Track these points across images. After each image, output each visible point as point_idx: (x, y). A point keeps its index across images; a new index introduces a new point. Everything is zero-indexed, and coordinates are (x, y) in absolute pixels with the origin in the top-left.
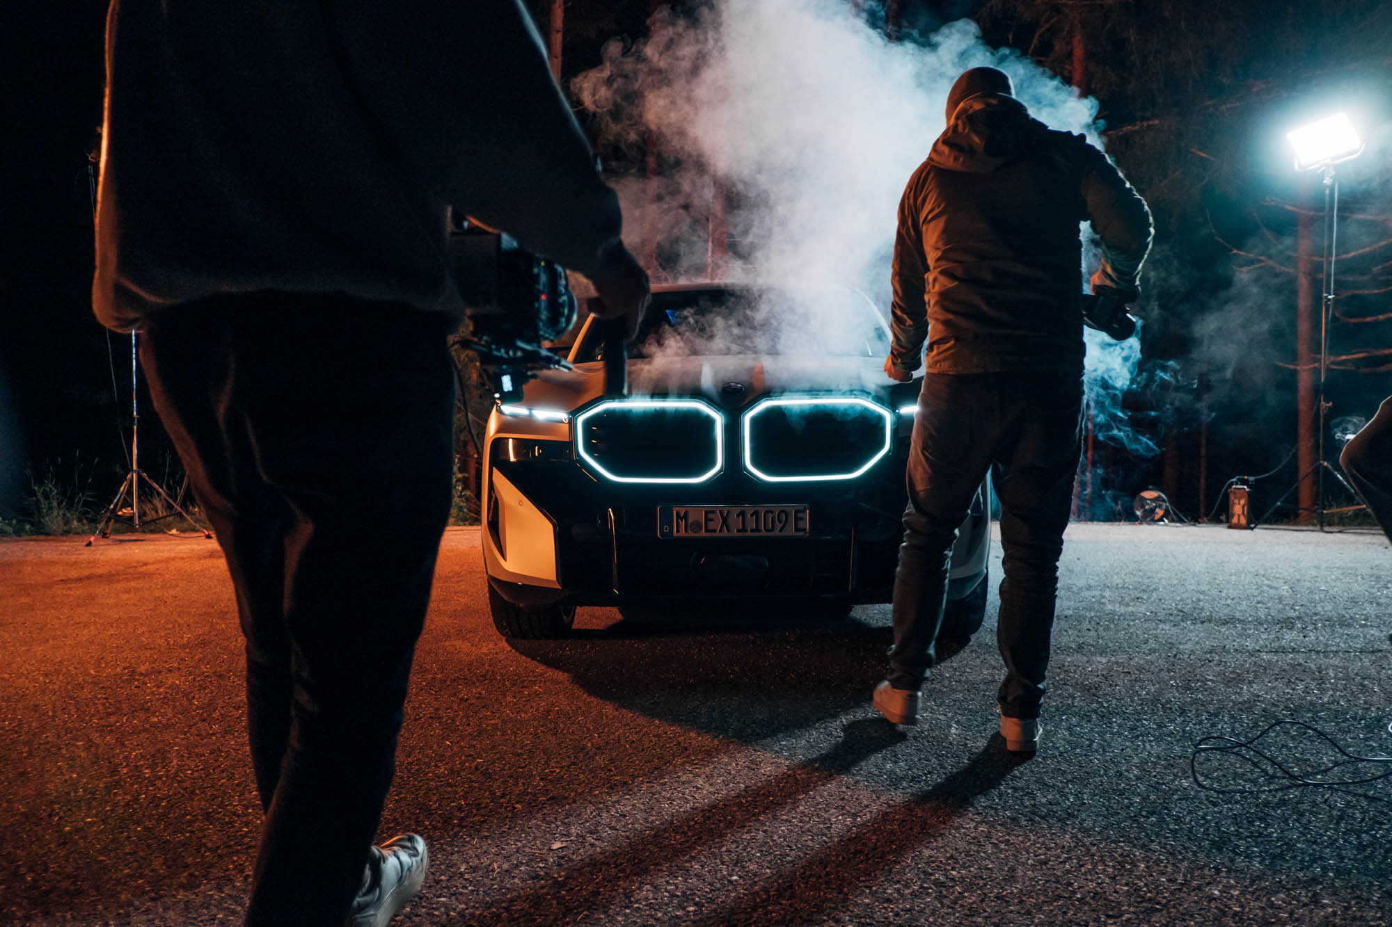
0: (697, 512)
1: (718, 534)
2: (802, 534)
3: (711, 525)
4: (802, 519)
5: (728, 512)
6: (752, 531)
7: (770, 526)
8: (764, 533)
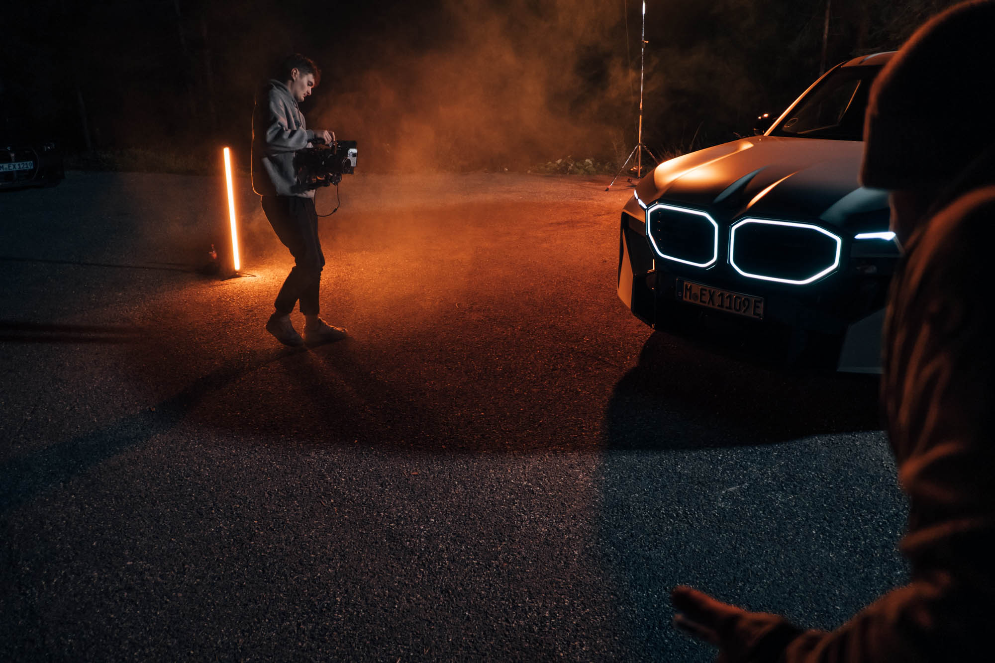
0: (697, 288)
1: (706, 305)
2: (758, 317)
3: (704, 298)
4: (758, 307)
5: (714, 292)
6: (727, 308)
7: (738, 308)
8: (733, 311)
